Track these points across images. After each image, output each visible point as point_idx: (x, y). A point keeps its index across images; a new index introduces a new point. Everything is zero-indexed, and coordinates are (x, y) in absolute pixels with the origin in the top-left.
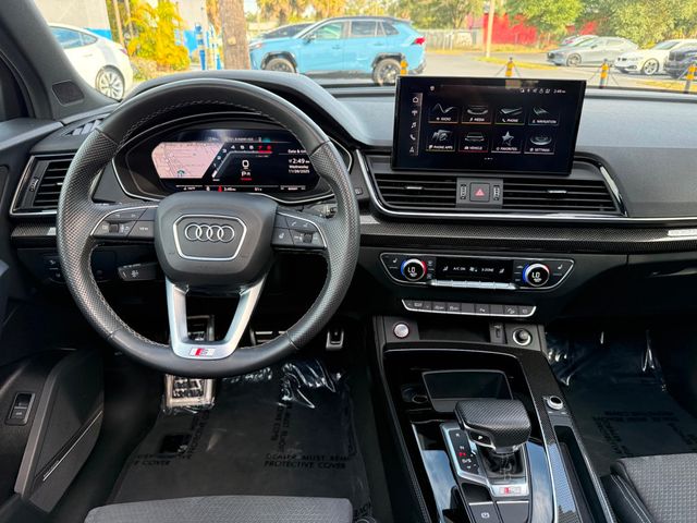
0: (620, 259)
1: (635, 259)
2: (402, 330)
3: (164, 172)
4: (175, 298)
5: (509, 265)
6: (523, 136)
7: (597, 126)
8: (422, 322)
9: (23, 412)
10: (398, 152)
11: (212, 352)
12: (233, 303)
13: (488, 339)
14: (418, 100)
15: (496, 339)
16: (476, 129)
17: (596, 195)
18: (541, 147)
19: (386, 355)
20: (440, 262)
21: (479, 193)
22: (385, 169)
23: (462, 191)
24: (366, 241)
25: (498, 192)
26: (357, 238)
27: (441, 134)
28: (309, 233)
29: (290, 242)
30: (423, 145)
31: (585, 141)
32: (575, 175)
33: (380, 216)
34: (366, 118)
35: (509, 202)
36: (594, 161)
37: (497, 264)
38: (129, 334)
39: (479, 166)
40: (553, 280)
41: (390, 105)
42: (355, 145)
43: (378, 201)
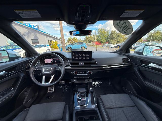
0: (98, 71)
1: (100, 70)
2: (75, 80)
3: (46, 62)
4: (44, 77)
5: (86, 72)
6: (86, 57)
7: (94, 55)
8: (77, 79)
9: (26, 93)
10: (72, 59)
11: (47, 84)
12: (51, 78)
13: (85, 81)
14: (74, 53)
15: (86, 81)
16: (80, 56)
17: (95, 63)
18: (88, 58)
19: (73, 84)
20: (78, 72)
21: (82, 64)
22: (71, 61)
23: (80, 63)
24: (66, 69)
25: (83, 63)
26: (65, 69)
27: (77, 57)
28: (59, 69)
29: (57, 70)
30: (75, 58)
31: (92, 57)
32: (92, 61)
33: (71, 67)
35: (85, 64)
36: (94, 59)
37: (85, 72)
38: (37, 82)
39: (82, 60)
40: (91, 73)
41: (71, 54)
42: (67, 59)
43: (70, 65)
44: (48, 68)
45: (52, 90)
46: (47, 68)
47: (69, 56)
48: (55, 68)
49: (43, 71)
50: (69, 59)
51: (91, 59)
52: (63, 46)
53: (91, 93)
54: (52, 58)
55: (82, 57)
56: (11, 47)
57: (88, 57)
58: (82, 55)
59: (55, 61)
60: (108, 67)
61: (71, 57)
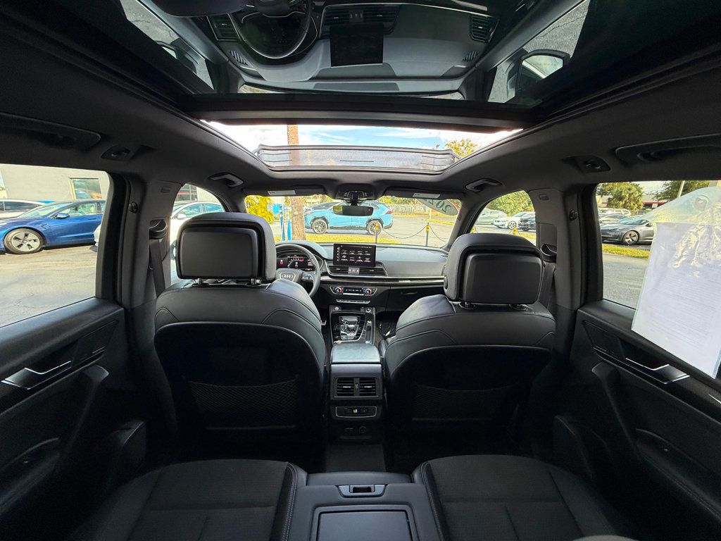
0: (389, 288)
2: (337, 308)
5: (361, 289)
6: (364, 257)
7: (380, 255)
8: (342, 307)
10: (334, 260)
13: (360, 311)
14: (338, 248)
15: (362, 310)
16: (352, 256)
17: (382, 272)
18: (367, 260)
19: (332, 315)
20: (345, 288)
21: (354, 271)
22: (332, 265)
23: (350, 270)
24: (322, 282)
25: (358, 271)
26: (319, 280)
27: (344, 257)
28: (309, 277)
29: (305, 279)
31: (377, 259)
32: (376, 267)
33: (331, 277)
34: (328, 252)
35: (361, 273)
36: (380, 263)
37: (359, 289)
39: (353, 264)
40: (372, 293)
41: (332, 248)
42: (324, 259)
43: (329, 272)
44: (289, 274)
46: (286, 274)
47: (328, 253)
48: (301, 275)
50: (327, 260)
51: (374, 262)
55: (356, 257)
57: (367, 257)
58: (356, 252)
59: (297, 263)
60: (409, 281)
61: (332, 258)
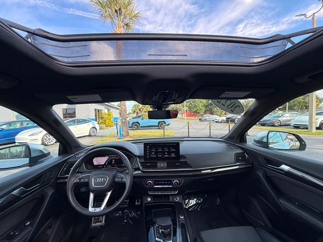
0: (193, 178)
1: (197, 178)
2: (149, 199)
3: (95, 163)
4: (92, 196)
5: (170, 181)
6: (169, 153)
8: (153, 197)
9: (49, 232)
10: (145, 157)
11: (98, 210)
12: (105, 196)
13: (169, 199)
14: (148, 147)
15: (171, 199)
16: (160, 152)
17: (186, 164)
18: (173, 155)
19: (145, 206)
20: (155, 181)
21: (162, 165)
22: (143, 161)
23: (159, 165)
24: (135, 177)
25: (165, 165)
26: (132, 177)
27: (153, 153)
28: (122, 178)
29: (118, 181)
30: (150, 155)
31: (181, 153)
32: (181, 161)
33: (142, 171)
35: (168, 167)
36: (184, 157)
37: (168, 181)
38: (79, 207)
39: (162, 159)
40: (180, 184)
41: (143, 147)
42: (136, 156)
43: (141, 168)
44: (101, 177)
45: (101, 221)
46: (99, 177)
47: (137, 150)
48: (115, 177)
49: (93, 184)
50: (139, 157)
51: (178, 156)
52: (124, 121)
53: (183, 226)
54: (108, 155)
55: (163, 153)
56: (18, 125)
57: (173, 152)
58: (163, 149)
59: (113, 161)
60: (210, 171)
61: (142, 154)
